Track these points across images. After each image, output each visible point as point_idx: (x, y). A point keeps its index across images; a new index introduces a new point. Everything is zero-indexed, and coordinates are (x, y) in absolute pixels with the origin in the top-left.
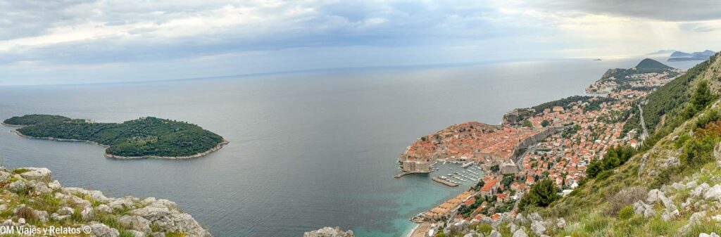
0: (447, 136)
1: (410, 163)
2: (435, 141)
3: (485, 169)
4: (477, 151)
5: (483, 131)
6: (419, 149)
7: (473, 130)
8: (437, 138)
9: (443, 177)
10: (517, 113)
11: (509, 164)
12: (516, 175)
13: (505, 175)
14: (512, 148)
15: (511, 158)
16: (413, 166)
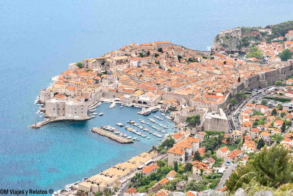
0: (120, 62)
1: (58, 105)
2: (98, 69)
3: (176, 119)
4: (166, 89)
5: (180, 57)
6: (72, 81)
7: (162, 56)
8: (103, 64)
9: (109, 128)
10: (240, 34)
11: (217, 116)
12: (226, 136)
13: (209, 133)
14: (224, 91)
15: (221, 106)
16: (61, 108)
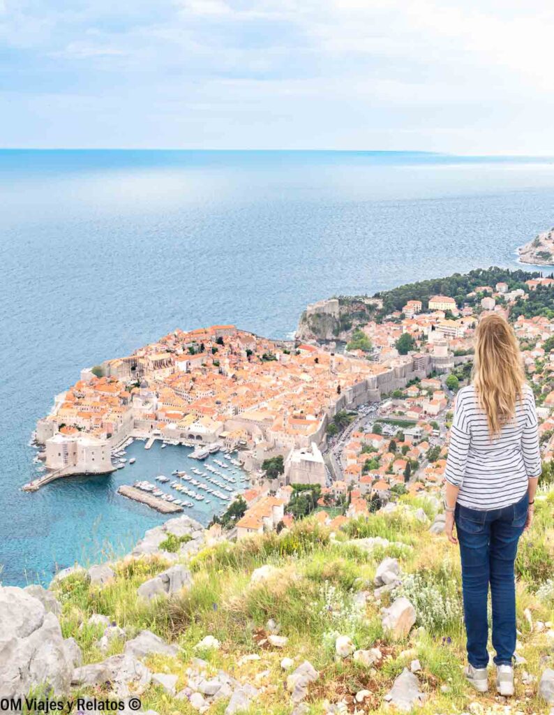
0: (159, 364)
1: (65, 446)
2: (127, 379)
3: (248, 466)
4: (230, 411)
5: (249, 353)
6: (87, 402)
7: (223, 351)
8: (133, 369)
9: (146, 485)
10: (337, 309)
11: (308, 457)
12: (323, 492)
13: (299, 488)
14: (318, 410)
15: (313, 439)
16: (70, 453)
